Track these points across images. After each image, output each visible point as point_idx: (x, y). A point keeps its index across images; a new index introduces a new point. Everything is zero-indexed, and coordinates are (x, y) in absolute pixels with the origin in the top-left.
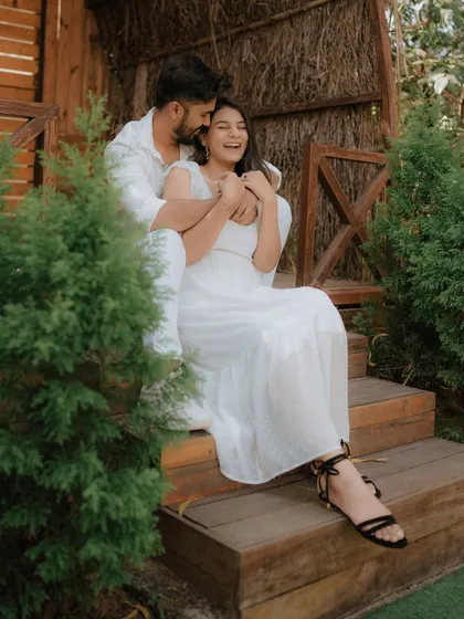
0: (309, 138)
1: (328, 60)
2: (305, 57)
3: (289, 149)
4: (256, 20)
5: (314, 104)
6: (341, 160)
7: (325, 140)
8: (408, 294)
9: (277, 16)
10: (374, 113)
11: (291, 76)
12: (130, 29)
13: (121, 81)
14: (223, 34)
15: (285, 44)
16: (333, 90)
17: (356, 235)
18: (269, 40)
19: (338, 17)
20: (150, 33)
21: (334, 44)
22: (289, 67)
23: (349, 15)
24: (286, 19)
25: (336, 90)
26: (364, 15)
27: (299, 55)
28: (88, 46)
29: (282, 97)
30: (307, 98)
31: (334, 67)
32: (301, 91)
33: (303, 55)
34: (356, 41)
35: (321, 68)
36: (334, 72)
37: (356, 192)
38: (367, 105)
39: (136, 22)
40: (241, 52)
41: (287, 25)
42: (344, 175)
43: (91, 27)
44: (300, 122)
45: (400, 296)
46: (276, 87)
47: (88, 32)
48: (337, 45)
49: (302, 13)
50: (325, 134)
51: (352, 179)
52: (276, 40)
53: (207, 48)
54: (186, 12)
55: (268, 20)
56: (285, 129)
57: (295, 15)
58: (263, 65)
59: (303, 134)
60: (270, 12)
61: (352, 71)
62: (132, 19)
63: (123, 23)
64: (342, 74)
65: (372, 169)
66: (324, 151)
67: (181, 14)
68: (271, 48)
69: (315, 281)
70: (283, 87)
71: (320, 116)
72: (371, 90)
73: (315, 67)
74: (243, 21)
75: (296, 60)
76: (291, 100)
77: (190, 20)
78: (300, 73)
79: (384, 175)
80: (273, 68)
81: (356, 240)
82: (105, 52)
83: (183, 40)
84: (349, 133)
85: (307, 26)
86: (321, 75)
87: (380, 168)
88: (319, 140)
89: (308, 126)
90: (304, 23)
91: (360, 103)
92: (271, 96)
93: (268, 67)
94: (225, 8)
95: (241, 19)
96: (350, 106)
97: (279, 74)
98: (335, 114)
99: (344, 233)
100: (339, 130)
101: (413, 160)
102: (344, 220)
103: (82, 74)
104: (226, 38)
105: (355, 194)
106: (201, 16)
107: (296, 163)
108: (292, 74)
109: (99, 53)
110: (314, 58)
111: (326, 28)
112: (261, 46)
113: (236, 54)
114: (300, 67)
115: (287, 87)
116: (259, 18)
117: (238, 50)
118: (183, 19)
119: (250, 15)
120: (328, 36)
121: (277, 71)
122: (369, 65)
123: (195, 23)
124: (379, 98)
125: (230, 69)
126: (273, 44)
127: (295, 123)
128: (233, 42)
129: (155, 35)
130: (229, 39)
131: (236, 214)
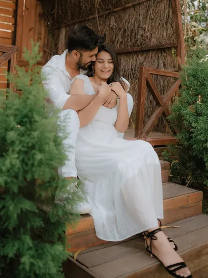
0: (141, 64)
1: (151, 26)
2: (141, 25)
3: (132, 69)
4: (117, 7)
5: (145, 48)
6: (157, 75)
7: (150, 65)
8: (190, 142)
9: (127, 5)
10: (173, 52)
11: (133, 34)
12: (58, 11)
13: (53, 36)
14: (102, 14)
15: (131, 19)
17: (164, 112)
18: (123, 16)
19: (156, 7)
20: (67, 13)
22: (133, 30)
23: (162, 5)
24: (132, 7)
25: (155, 41)
27: (137, 24)
28: (38, 18)
29: (129, 44)
30: (141, 45)
31: (154, 30)
32: (138, 41)
33: (139, 24)
34: (165, 18)
35: (148, 30)
36: (154, 33)
37: (164, 91)
38: (170, 49)
39: (60, 7)
40: (110, 22)
41: (132, 10)
42: (158, 82)
43: (39, 10)
44: (138, 56)
45: (186, 143)
46: (126, 39)
47: (38, 12)
48: (156, 19)
49: (140, 4)
50: (149, 62)
51: (162, 84)
52: (127, 17)
53: (94, 20)
54: (84, 3)
55: (123, 7)
56: (130, 60)
57: (136, 5)
58: (120, 29)
59: (139, 62)
60: (124, 3)
61: (163, 32)
62: (58, 6)
63: (54, 8)
64: (158, 34)
65: (172, 80)
66: (149, 70)
67: (82, 4)
68: (124, 21)
69: (144, 134)
70: (129, 39)
71: (147, 53)
72: (172, 41)
73: (145, 30)
74: (111, 7)
75: (136, 27)
76: (133, 46)
77: (86, 7)
78: (138, 33)
79: (178, 83)
80: (125, 30)
81: (164, 114)
82: (46, 22)
83: (82, 16)
84: (161, 62)
85: (142, 10)
86: (148, 34)
87: (176, 79)
88: (146, 65)
89: (141, 58)
90: (140, 9)
91: (166, 48)
92: (124, 44)
93: (122, 30)
94: (102, 1)
95: (110, 6)
96: (161, 49)
97: (128, 33)
98: (154, 53)
99: (158, 111)
100: (156, 60)
101: (194, 76)
102: (158, 104)
103: (35, 32)
105: (163, 91)
106: (91, 5)
107: (135, 76)
108: (134, 33)
109: (43, 22)
110: (145, 26)
111: (151, 11)
112: (119, 20)
113: (107, 23)
114: (138, 30)
115: (131, 39)
116: (119, 6)
117: (108, 21)
118: (82, 6)
119: (115, 5)
120: (152, 15)
121: (127, 32)
122: (172, 29)
123: (88, 8)
124: (176, 46)
125: (104, 31)
126: (125, 19)
127: (135, 57)
128: (106, 17)
129: (69, 14)
130: (104, 16)
131: (106, 103)
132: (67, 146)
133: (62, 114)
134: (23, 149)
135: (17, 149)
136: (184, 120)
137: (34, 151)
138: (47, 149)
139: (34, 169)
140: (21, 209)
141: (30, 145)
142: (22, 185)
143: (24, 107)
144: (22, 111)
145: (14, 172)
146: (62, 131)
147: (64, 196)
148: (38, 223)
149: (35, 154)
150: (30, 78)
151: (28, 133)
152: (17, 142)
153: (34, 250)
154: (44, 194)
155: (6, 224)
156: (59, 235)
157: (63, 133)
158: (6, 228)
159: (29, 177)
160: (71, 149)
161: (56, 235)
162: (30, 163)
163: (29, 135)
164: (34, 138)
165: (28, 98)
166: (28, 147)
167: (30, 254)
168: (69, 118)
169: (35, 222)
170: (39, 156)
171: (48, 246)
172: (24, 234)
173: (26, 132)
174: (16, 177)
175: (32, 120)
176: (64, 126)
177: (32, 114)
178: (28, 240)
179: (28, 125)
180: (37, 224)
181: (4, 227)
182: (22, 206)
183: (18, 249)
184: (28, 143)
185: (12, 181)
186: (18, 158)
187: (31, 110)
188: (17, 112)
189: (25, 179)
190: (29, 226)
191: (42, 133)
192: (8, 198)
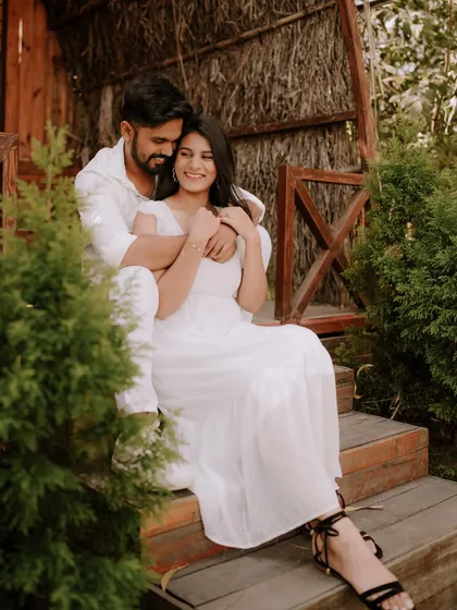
0: (281, 159)
1: (300, 77)
2: (276, 77)
3: (261, 171)
4: (224, 39)
5: (287, 124)
6: (316, 182)
7: (299, 161)
9: (246, 34)
11: (262, 96)
12: (94, 50)
13: (86, 104)
14: (191, 53)
15: (254, 62)
16: (306, 110)
17: (335, 259)
18: (237, 57)
19: (309, 35)
20: (114, 53)
21: (306, 62)
22: (260, 86)
23: (321, 33)
24: (255, 37)
25: (309, 109)
26: (336, 32)
27: (269, 74)
28: (51, 70)
29: (252, 117)
30: (279, 118)
31: (306, 85)
32: (273, 111)
33: (273, 74)
34: (329, 59)
35: (293, 86)
36: (306, 91)
39: (99, 42)
40: (209, 72)
41: (256, 43)
42: (320, 197)
43: (54, 48)
44: (273, 142)
46: (245, 107)
47: (51, 53)
48: (309, 62)
49: (271, 30)
50: (298, 155)
51: (327, 201)
52: (245, 59)
53: (173, 68)
54: (151, 31)
56: (256, 151)
57: (264, 32)
58: (232, 85)
59: (275, 155)
60: (238, 30)
61: (326, 90)
62: (95, 40)
63: (87, 44)
64: (315, 93)
66: (300, 173)
67: (146, 34)
68: (240, 68)
70: (253, 107)
71: (293, 136)
72: (345, 108)
73: (286, 86)
74: (210, 40)
76: (262, 121)
77: (156, 40)
78: (271, 93)
79: (362, 197)
80: (242, 87)
81: (337, 265)
82: (69, 75)
84: (324, 153)
85: (277, 44)
86: (293, 94)
87: (357, 189)
88: (292, 161)
89: (280, 147)
90: (274, 41)
91: (334, 123)
92: (241, 117)
93: (237, 87)
94: (191, 26)
95: (209, 38)
96: (323, 126)
97: (249, 94)
98: (308, 134)
99: (322, 259)
100: (313, 150)
101: (396, 182)
102: (323, 245)
103: (45, 97)
104: (194, 58)
105: (331, 217)
106: (167, 36)
107: (269, 185)
108: (263, 93)
109: (62, 75)
110: (285, 77)
111: (297, 46)
112: (229, 65)
113: (204, 74)
114: (270, 87)
115: (257, 105)
116: (227, 37)
117: (206, 70)
118: (148, 38)
119: (218, 34)
120: (300, 54)
121: (247, 91)
122: (343, 83)
123: (161, 43)
124: (354, 117)
125: (198, 90)
126: (243, 63)
127: (266, 144)
128: (200, 62)
129: (119, 56)
130: (197, 59)
131: (213, 252)
132: (137, 346)
133: (121, 279)
134: (45, 358)
135: (32, 358)
136: (378, 277)
137: (68, 361)
138: (95, 354)
139: (71, 398)
140: (46, 487)
141: (59, 347)
142: (47, 436)
143: (41, 268)
144: (37, 277)
145: (28, 406)
146: (122, 314)
147: (136, 453)
148: (84, 515)
149: (69, 367)
150: (50, 205)
151: (53, 322)
152: (32, 344)
153: (77, 572)
154: (92, 452)
155: (15, 521)
156: (129, 536)
157: (125, 318)
158: (15, 530)
159: (60, 417)
160: (143, 352)
161: (123, 537)
162: (61, 386)
163: (56, 327)
164: (66, 333)
165: (49, 248)
166: (54, 353)
167: (69, 583)
168: (137, 286)
169: (77, 513)
170: (79, 371)
171: (108, 562)
172: (55, 539)
173: (48, 320)
174: (32, 418)
175: (61, 294)
176: (127, 303)
177: (60, 283)
178: (63, 552)
179: (52, 307)
180: (82, 516)
181: (11, 527)
182: (47, 480)
183: (45, 573)
184: (54, 345)
185: (24, 428)
186: (34, 377)
187: (57, 274)
188: (27, 280)
189: (52, 421)
190: (63, 523)
191: (83, 321)
192: (16, 464)
